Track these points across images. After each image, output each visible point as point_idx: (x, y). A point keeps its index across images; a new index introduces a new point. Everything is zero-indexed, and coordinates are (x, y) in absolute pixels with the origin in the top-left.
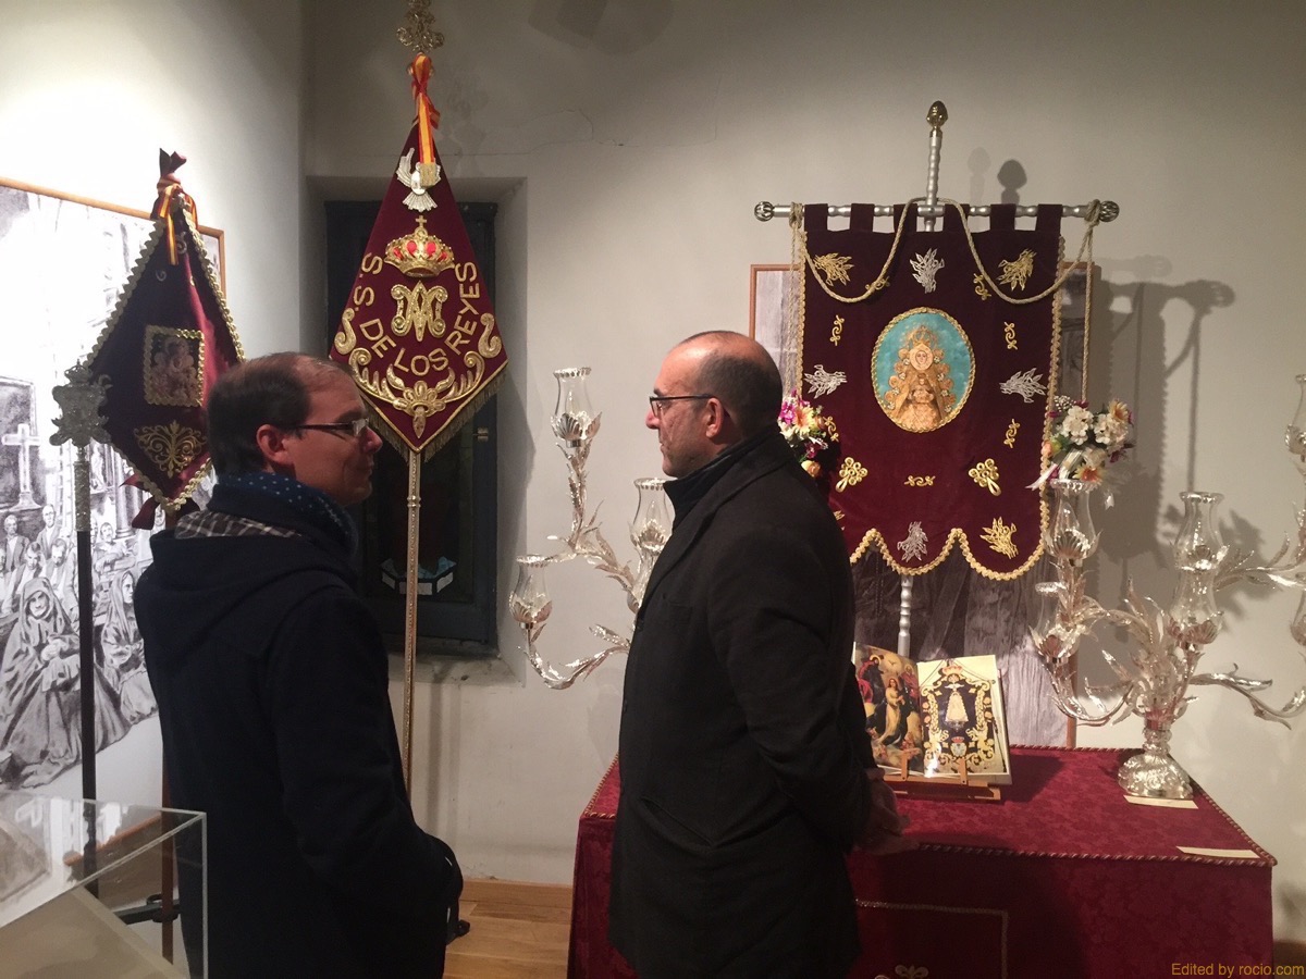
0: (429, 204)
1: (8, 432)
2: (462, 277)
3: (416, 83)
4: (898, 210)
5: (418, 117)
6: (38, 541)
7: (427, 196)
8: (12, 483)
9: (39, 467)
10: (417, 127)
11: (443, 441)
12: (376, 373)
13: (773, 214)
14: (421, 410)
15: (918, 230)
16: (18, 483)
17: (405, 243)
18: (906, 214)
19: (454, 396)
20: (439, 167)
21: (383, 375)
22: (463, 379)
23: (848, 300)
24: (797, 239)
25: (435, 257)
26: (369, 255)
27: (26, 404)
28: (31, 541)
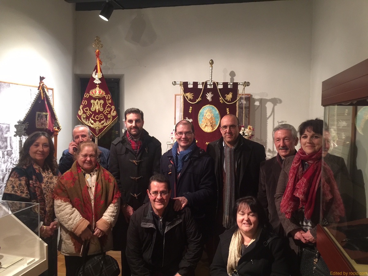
0: (99, 82)
1: (5, 134)
2: (107, 98)
3: (96, 55)
4: (203, 83)
5: (97, 63)
6: (11, 157)
7: (99, 80)
8: (6, 145)
9: (12, 141)
10: (97, 65)
11: (103, 134)
12: (87, 120)
13: (176, 84)
14: (98, 128)
15: (208, 88)
16: (7, 145)
17: (94, 91)
18: (205, 84)
19: (105, 124)
20: (102, 74)
21: (89, 120)
22: (107, 121)
23: (193, 103)
24: (182, 89)
25: (101, 94)
26: (86, 93)
27: (9, 128)
28: (10, 157)
